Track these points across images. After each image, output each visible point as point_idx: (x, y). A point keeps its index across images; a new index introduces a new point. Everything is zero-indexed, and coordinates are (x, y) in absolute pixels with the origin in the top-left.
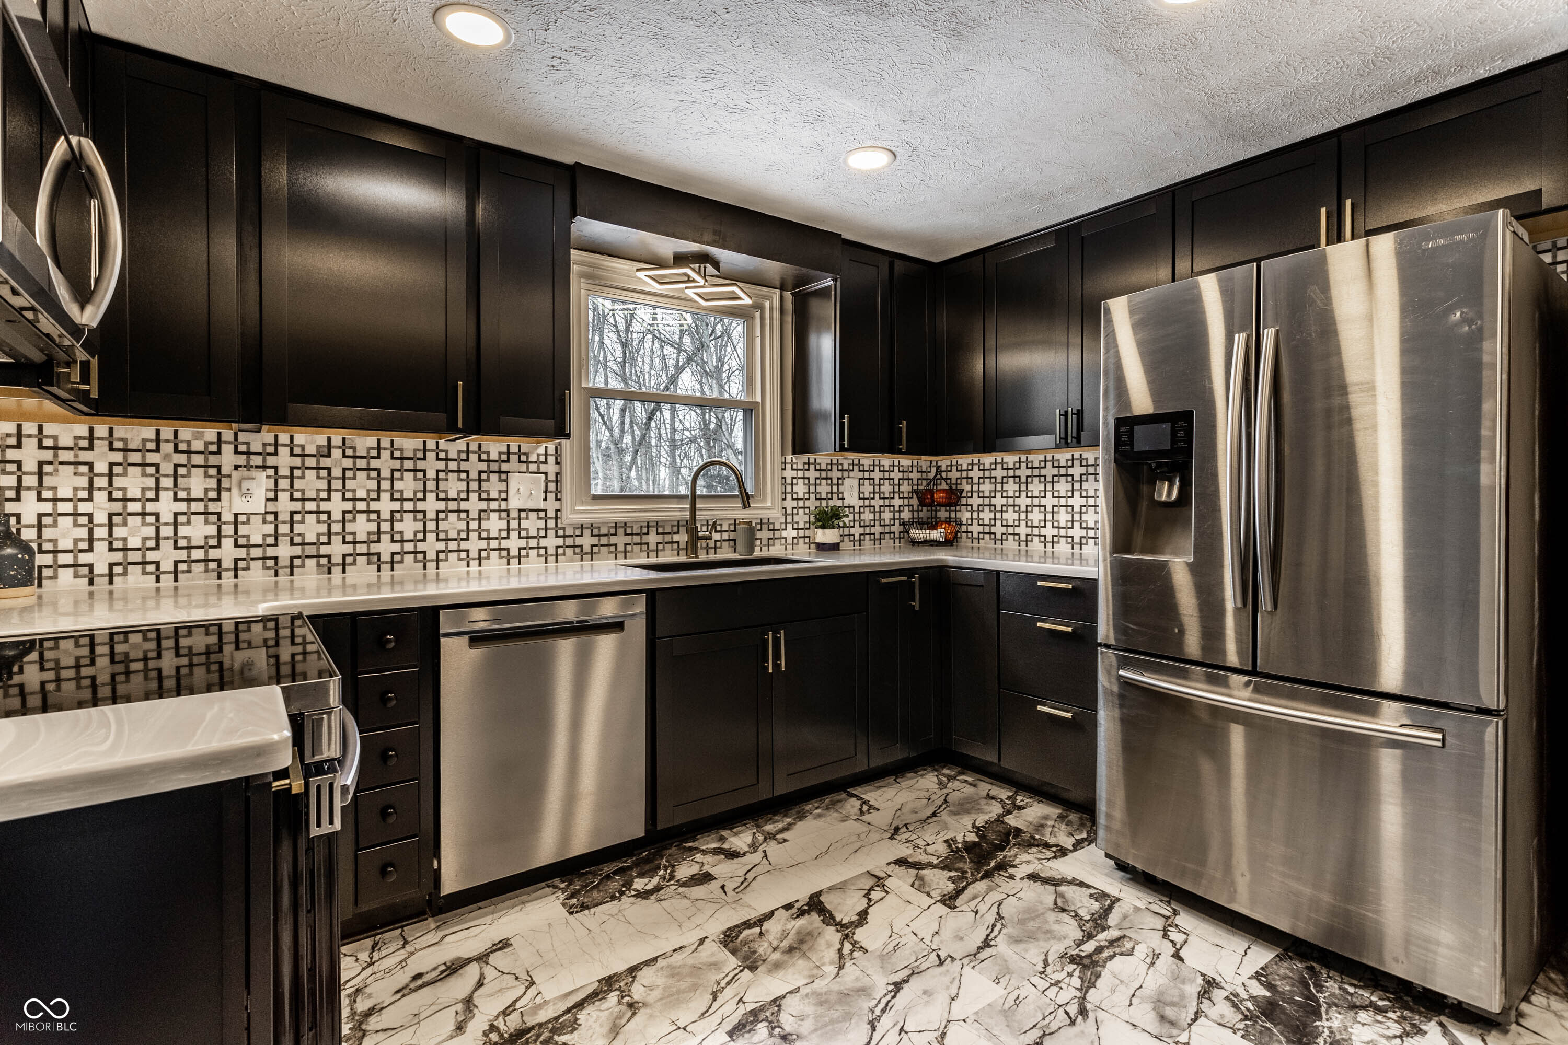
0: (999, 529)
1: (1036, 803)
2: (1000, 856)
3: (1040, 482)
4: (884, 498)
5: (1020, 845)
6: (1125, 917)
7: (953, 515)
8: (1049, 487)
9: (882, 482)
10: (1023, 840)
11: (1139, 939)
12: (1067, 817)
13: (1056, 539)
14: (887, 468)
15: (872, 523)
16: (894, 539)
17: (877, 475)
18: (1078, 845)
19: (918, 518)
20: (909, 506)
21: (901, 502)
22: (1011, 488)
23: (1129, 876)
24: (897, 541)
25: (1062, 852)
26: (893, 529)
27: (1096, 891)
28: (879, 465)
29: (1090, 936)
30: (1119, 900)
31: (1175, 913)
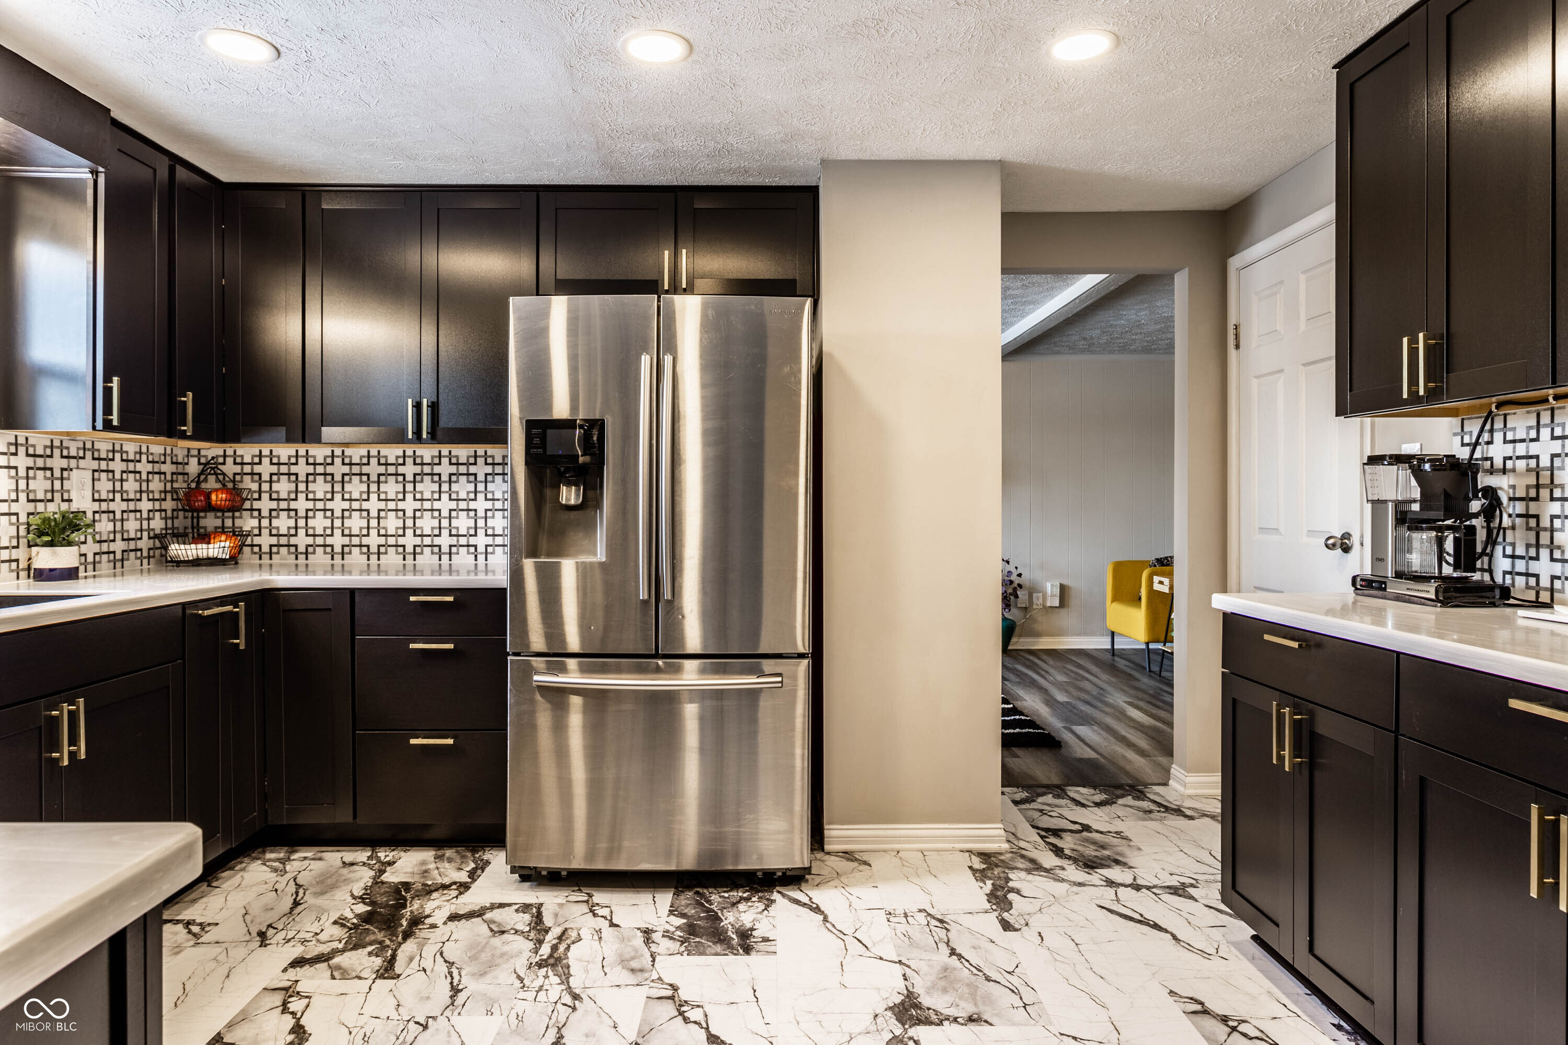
0: (302, 540)
1: (402, 854)
2: (407, 912)
3: (361, 481)
4: (128, 500)
5: (418, 896)
6: (556, 915)
7: (229, 523)
8: (374, 487)
9: (125, 476)
10: (417, 891)
11: (578, 926)
12: (443, 855)
13: (382, 549)
14: (131, 457)
15: (112, 537)
16: (141, 558)
17: (118, 466)
18: (473, 875)
19: (173, 528)
20: (160, 510)
21: (150, 506)
22: (320, 488)
23: (534, 883)
24: (145, 561)
25: (464, 887)
26: (140, 544)
27: (518, 906)
28: (122, 452)
29: (540, 942)
30: (542, 904)
31: (590, 896)
